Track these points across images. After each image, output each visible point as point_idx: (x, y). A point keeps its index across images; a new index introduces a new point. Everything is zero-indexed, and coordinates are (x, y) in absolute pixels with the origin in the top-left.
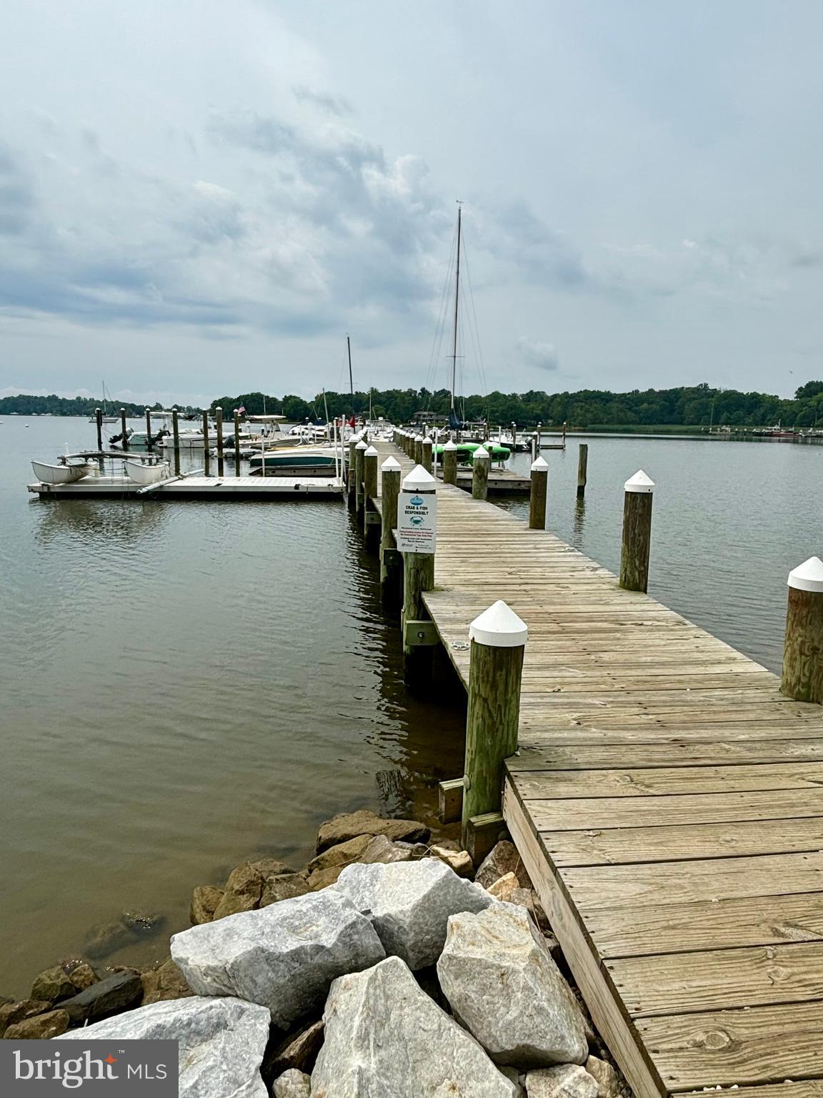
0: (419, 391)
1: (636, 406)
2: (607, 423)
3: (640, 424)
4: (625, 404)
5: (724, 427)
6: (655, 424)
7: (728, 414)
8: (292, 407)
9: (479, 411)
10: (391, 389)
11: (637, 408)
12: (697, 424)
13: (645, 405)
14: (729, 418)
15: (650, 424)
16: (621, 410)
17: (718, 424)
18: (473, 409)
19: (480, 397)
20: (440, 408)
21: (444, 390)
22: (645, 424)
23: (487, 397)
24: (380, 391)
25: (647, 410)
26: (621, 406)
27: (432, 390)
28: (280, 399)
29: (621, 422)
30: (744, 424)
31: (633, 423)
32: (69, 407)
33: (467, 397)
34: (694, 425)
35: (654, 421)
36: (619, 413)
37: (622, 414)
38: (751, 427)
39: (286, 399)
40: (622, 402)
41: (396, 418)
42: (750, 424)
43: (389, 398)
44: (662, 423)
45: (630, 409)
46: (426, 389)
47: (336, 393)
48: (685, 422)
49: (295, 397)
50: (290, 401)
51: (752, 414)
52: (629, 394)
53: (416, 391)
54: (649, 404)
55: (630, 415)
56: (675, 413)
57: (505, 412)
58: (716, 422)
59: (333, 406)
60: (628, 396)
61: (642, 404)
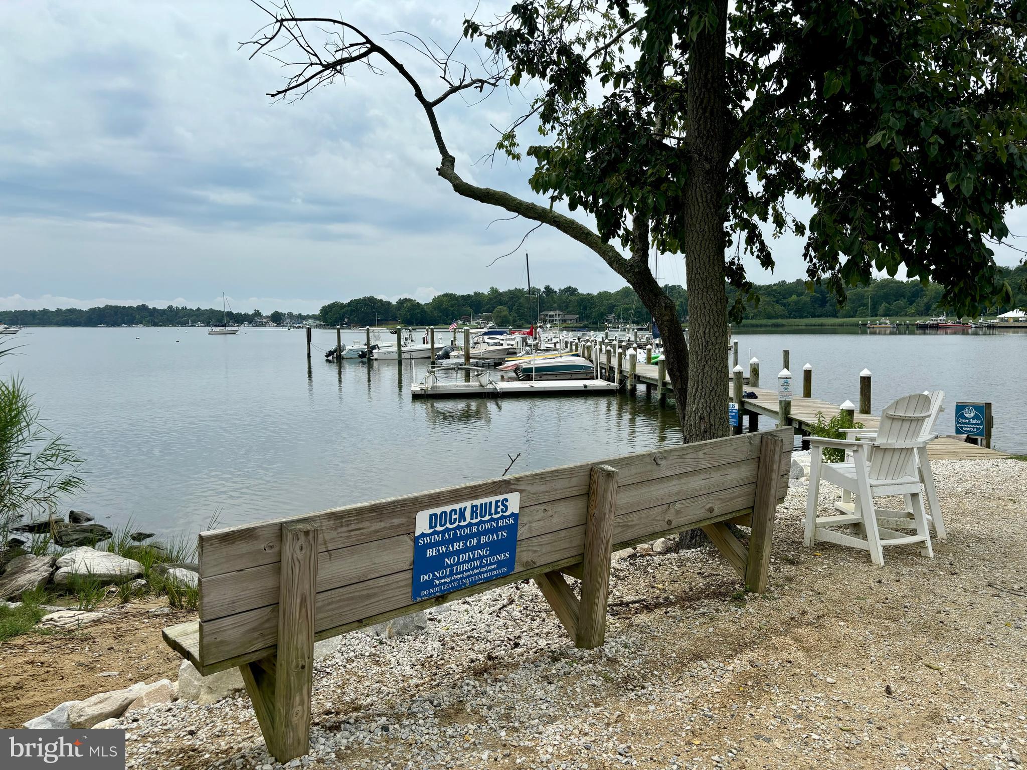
0: (543, 289)
1: (784, 298)
2: (753, 318)
3: (790, 318)
4: (772, 296)
5: (883, 320)
6: (806, 317)
7: (888, 305)
8: (408, 311)
9: (611, 308)
10: (512, 288)
11: (785, 301)
12: (852, 317)
13: (794, 297)
14: (889, 309)
15: (801, 317)
16: (768, 304)
17: (876, 315)
18: (604, 307)
19: (610, 293)
20: (567, 307)
21: (570, 287)
22: (795, 317)
23: (618, 293)
24: (501, 291)
25: (796, 303)
26: (768, 299)
27: (557, 287)
28: (394, 302)
29: (769, 317)
30: (906, 315)
31: (783, 317)
32: (160, 318)
33: (596, 294)
34: (850, 317)
35: (805, 314)
36: (766, 307)
37: (770, 309)
38: (913, 318)
39: (401, 302)
40: (769, 294)
41: (520, 320)
42: (912, 315)
43: (512, 298)
44: (814, 316)
45: (777, 302)
46: (551, 286)
47: (455, 295)
48: (838, 315)
49: (410, 300)
50: (405, 305)
51: (915, 304)
52: (775, 285)
53: (540, 290)
54: (798, 296)
55: (779, 308)
56: (828, 305)
57: (640, 310)
58: (874, 314)
59: (452, 309)
60: (775, 288)
61: (790, 296)
